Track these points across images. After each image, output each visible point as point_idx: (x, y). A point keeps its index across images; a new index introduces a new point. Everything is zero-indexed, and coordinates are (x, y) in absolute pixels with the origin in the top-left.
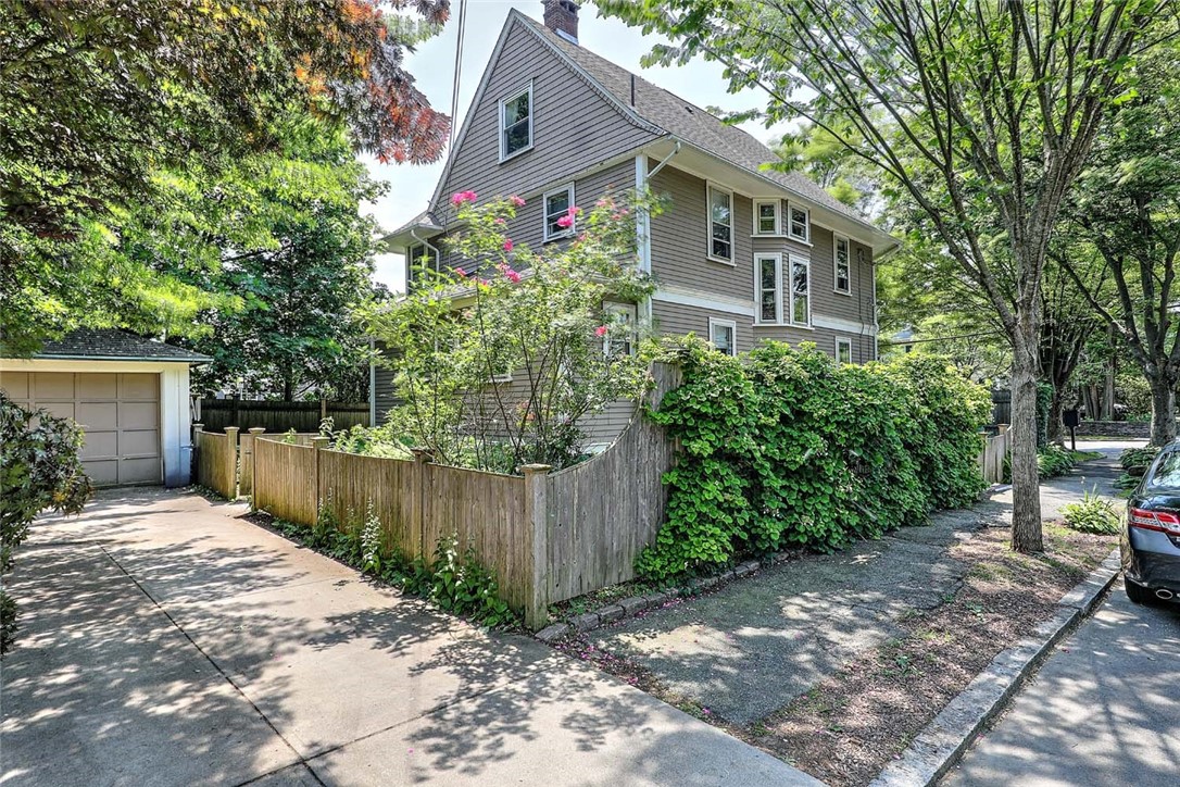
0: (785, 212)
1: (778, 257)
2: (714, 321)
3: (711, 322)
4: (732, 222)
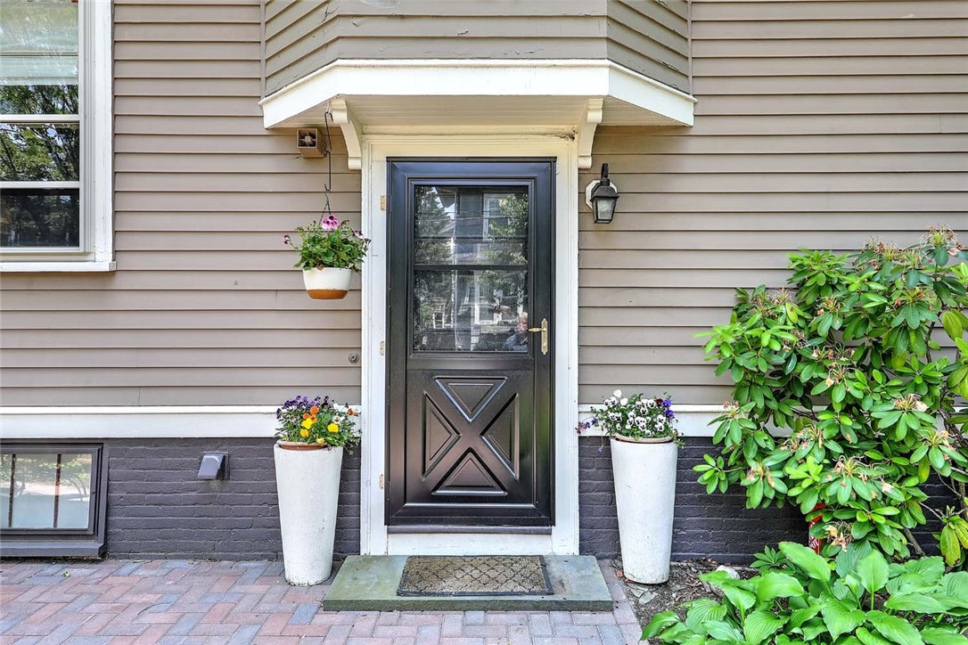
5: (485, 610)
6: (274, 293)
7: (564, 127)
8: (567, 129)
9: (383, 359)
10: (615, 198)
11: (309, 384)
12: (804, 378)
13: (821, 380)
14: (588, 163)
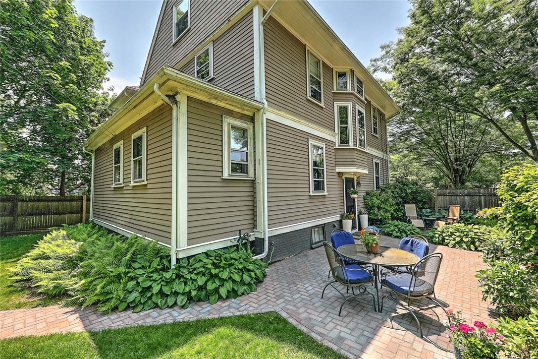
0: (352, 77)
1: (349, 105)
2: (312, 142)
3: (310, 142)
4: (322, 77)
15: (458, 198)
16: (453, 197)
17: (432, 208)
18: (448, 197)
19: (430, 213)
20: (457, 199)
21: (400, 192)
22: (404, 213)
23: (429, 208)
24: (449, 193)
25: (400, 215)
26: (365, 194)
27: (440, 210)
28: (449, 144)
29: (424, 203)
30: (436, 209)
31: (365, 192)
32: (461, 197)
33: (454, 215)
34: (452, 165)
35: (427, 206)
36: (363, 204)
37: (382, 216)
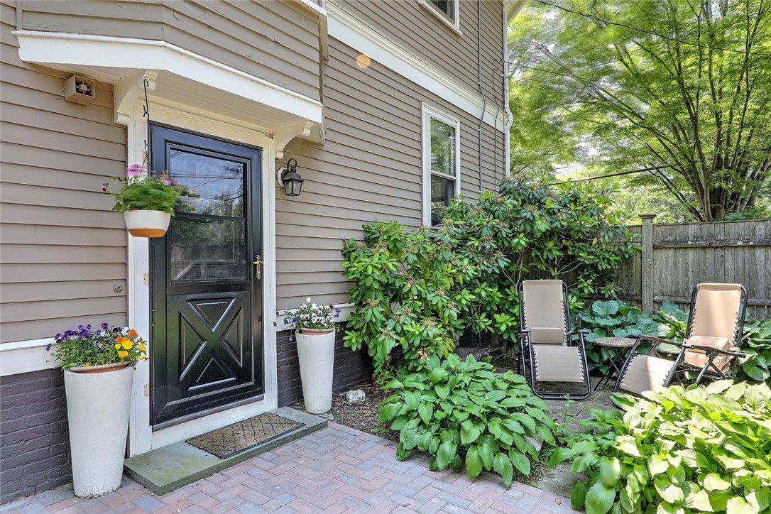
5: (268, 450)
6: (33, 227)
7: (265, 128)
8: (267, 130)
9: (147, 289)
10: (302, 182)
11: (76, 314)
12: (397, 285)
13: (404, 285)
14: (281, 156)
15: (729, 255)
16: (710, 253)
17: (632, 298)
18: (691, 254)
19: (619, 314)
20: (723, 262)
21: (505, 231)
22: (520, 319)
23: (621, 297)
24: (696, 238)
25: (503, 328)
26: (361, 236)
27: (660, 303)
28: (704, 116)
29: (603, 278)
30: (647, 298)
31: (359, 226)
32: (740, 251)
33: (709, 332)
34: (708, 177)
35: (611, 289)
36: (341, 278)
37: (403, 333)
